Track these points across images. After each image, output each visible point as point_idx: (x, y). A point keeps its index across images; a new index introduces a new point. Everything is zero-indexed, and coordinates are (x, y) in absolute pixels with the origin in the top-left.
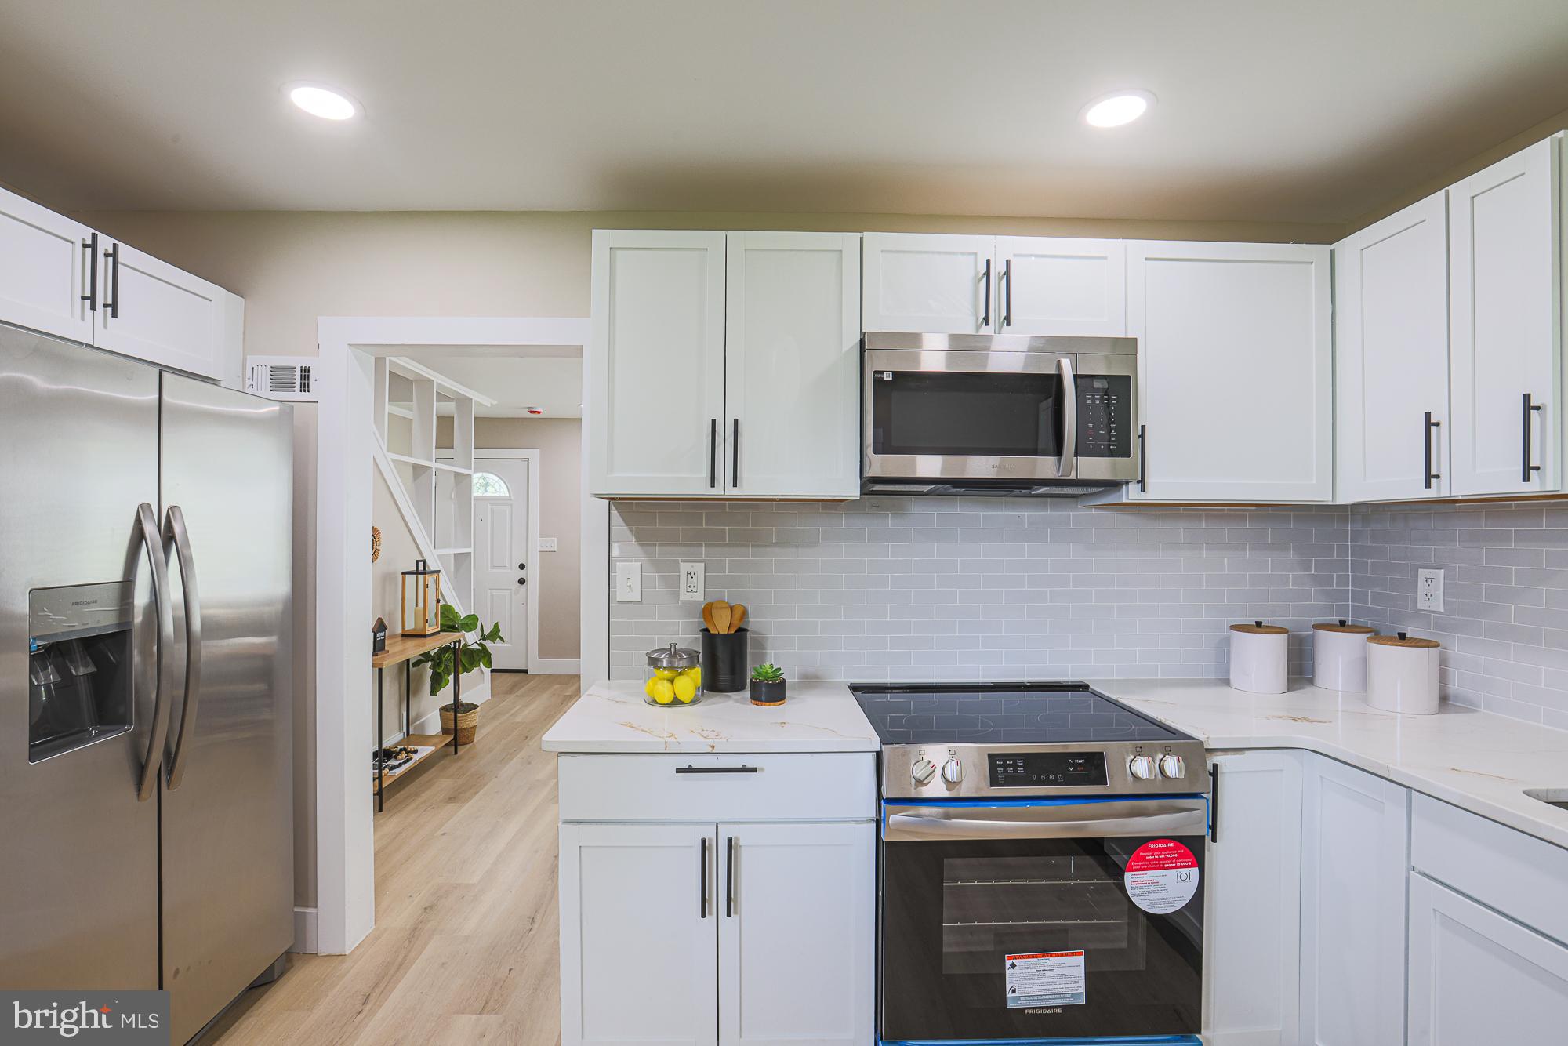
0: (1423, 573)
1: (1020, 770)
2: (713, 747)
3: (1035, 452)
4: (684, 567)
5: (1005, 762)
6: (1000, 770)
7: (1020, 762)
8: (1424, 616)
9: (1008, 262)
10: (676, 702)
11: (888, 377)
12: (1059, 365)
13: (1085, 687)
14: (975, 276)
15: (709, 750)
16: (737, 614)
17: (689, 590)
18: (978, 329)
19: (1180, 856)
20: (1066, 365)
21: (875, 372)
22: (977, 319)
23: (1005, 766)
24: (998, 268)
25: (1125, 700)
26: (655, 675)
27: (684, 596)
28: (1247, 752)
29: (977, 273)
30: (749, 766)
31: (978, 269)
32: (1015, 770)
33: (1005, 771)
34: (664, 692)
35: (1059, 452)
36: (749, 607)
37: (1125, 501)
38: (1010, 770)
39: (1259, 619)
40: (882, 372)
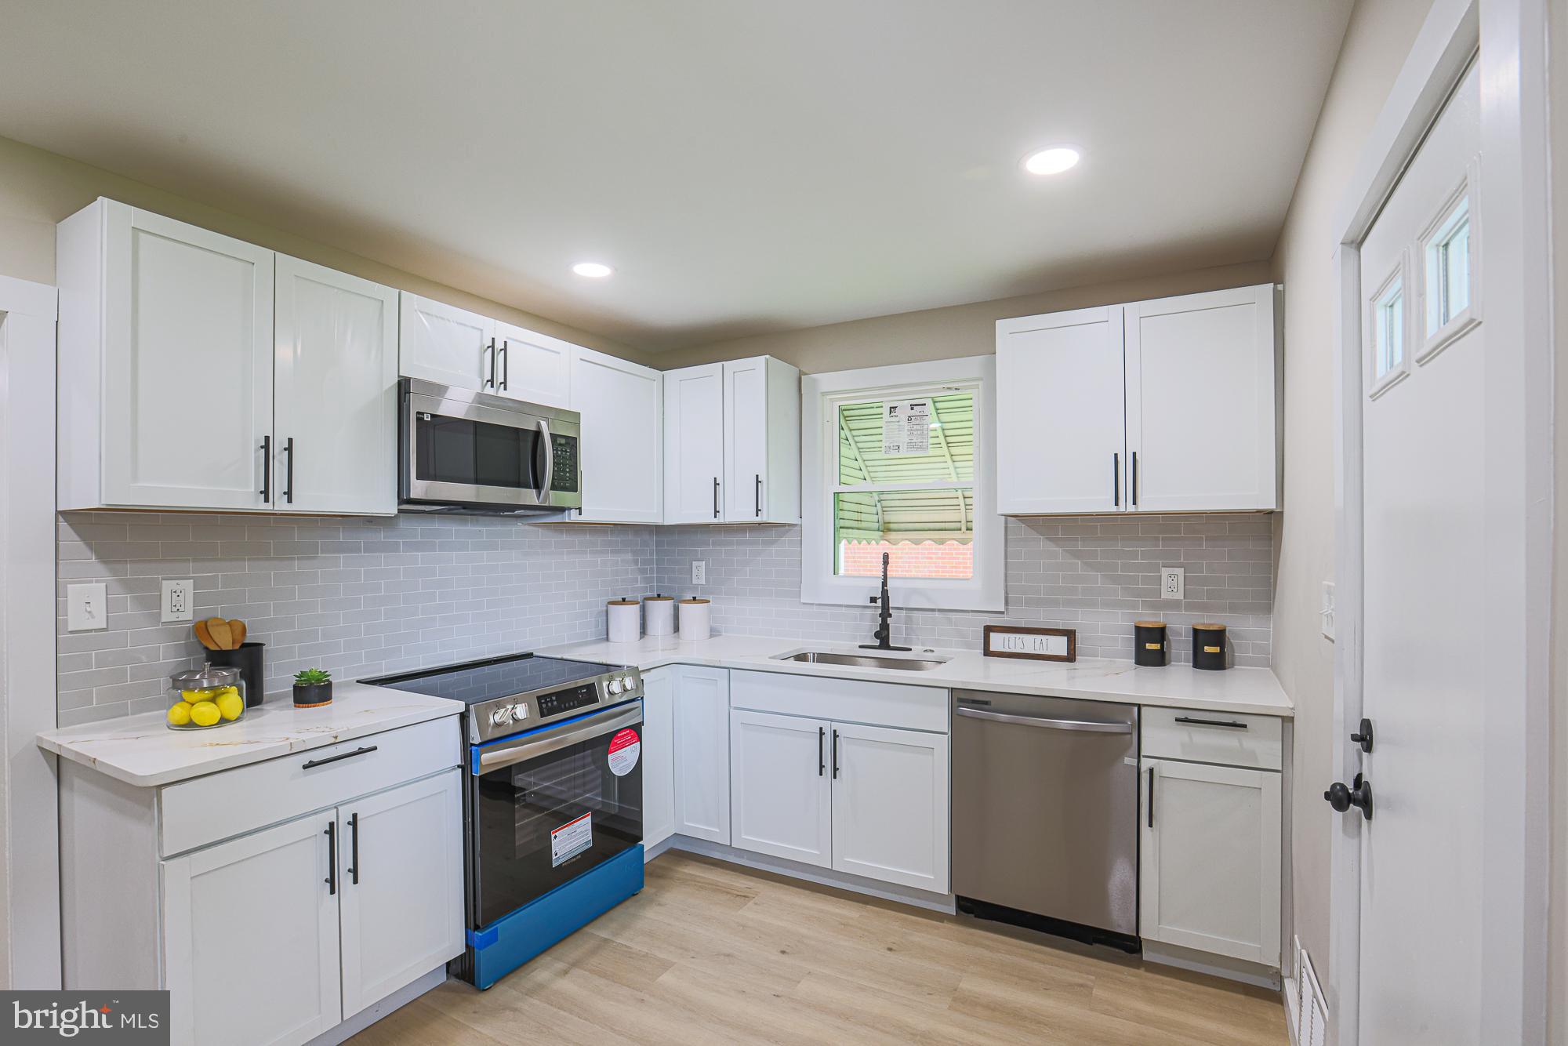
0: (695, 564)
1: (555, 703)
2: (336, 737)
3: (518, 485)
4: (167, 586)
5: (546, 700)
6: (544, 706)
7: (554, 698)
8: (696, 587)
9: (505, 342)
10: (223, 721)
11: (427, 418)
12: (539, 425)
13: (530, 655)
14: (481, 348)
15: (333, 741)
16: (238, 631)
17: (175, 609)
18: (484, 387)
19: (632, 737)
20: (544, 424)
21: (418, 413)
22: (483, 381)
23: (546, 702)
24: (499, 345)
25: (566, 657)
26: (183, 700)
27: (167, 616)
28: (652, 671)
29: (482, 346)
30: (365, 747)
31: (484, 342)
32: (552, 704)
33: (547, 706)
34: (206, 712)
35: (538, 486)
36: (246, 621)
37: (567, 521)
38: (550, 704)
39: (624, 597)
40: (423, 414)
